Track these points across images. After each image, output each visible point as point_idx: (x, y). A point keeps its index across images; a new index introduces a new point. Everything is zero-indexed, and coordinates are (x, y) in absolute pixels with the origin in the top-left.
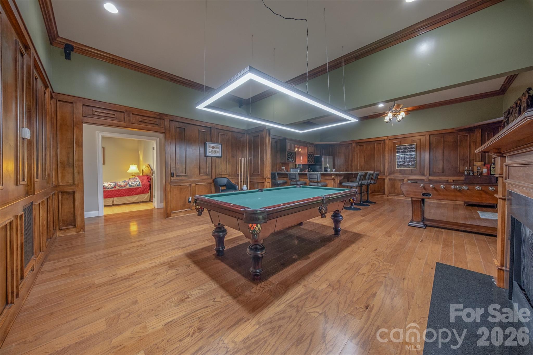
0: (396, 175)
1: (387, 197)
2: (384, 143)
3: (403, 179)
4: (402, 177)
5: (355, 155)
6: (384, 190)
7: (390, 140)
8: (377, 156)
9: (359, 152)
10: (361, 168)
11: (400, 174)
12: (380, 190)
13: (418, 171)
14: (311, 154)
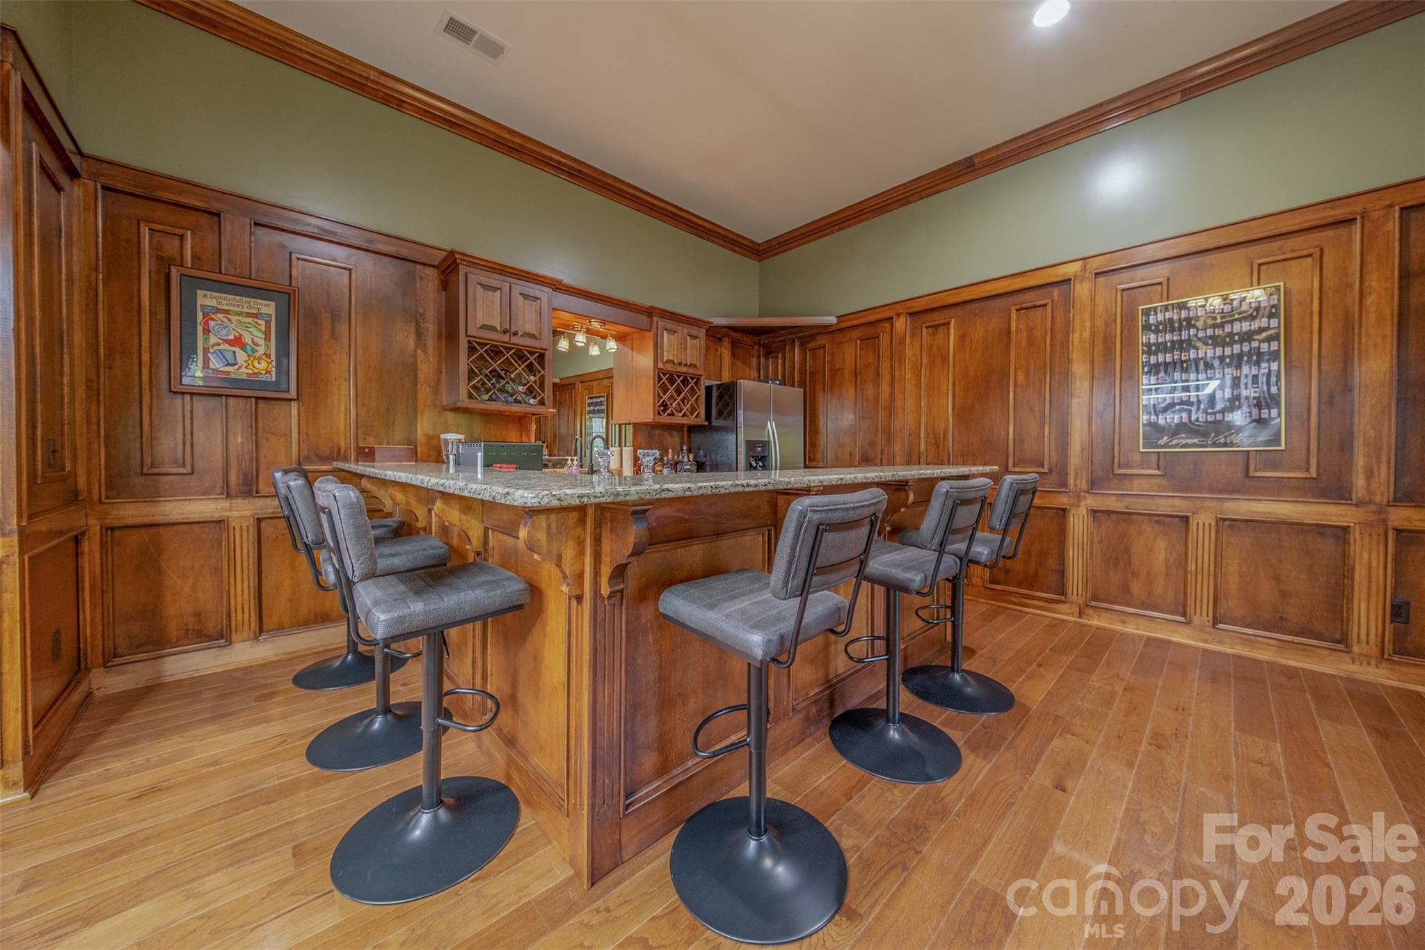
0: (1137, 487)
1: (1081, 615)
2: (1068, 303)
3: (1186, 519)
4: (1177, 502)
5: (909, 376)
6: (1062, 573)
7: (1101, 279)
8: (1021, 377)
9: (925, 361)
10: (937, 445)
11: (1164, 482)
12: (1036, 574)
13: (1299, 468)
14: (684, 369)
